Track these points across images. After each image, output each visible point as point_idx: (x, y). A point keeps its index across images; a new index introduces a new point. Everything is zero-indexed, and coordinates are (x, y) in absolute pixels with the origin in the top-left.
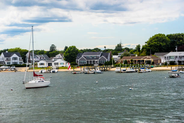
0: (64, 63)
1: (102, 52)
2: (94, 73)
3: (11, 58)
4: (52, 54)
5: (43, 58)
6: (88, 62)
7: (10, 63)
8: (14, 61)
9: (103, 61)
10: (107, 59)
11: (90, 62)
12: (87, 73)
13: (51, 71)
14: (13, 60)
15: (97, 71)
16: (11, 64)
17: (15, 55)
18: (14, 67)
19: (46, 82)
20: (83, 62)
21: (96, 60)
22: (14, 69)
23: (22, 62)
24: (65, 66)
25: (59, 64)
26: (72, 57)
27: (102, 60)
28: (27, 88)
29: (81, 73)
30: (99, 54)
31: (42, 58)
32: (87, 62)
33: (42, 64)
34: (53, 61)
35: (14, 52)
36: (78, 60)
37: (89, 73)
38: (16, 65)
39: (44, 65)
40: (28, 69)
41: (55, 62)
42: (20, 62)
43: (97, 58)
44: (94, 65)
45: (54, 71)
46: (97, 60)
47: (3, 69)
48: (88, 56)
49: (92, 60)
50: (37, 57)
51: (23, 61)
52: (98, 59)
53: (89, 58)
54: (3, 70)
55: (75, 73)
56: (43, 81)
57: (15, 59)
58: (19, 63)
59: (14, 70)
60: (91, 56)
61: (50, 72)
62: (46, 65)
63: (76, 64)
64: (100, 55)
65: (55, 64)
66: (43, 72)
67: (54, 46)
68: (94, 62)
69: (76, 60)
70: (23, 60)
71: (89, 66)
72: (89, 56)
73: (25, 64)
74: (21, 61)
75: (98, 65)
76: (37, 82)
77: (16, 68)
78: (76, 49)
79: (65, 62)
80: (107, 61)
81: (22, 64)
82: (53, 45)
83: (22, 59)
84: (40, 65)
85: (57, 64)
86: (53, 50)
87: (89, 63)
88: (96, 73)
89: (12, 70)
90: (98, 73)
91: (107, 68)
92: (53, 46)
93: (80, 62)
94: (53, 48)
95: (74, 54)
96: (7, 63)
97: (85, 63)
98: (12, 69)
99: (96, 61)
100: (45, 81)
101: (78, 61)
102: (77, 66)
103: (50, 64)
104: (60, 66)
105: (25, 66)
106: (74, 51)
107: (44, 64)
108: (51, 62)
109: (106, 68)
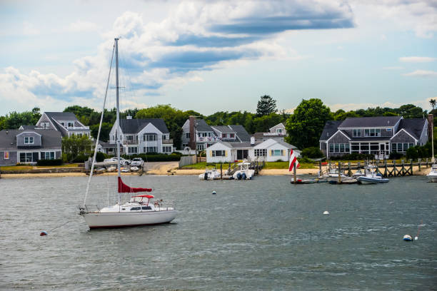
0: (282, 151)
1: (402, 118)
2: (359, 183)
3: (140, 134)
4: (261, 122)
5: (232, 135)
6: (357, 148)
7: (136, 148)
8: (147, 144)
9: (406, 145)
10: (418, 137)
11: (362, 148)
12: (334, 183)
13: (235, 176)
14: (144, 140)
15: (369, 176)
16: (140, 151)
17: (150, 128)
18: (139, 163)
19: (157, 209)
20: (342, 150)
21: (381, 143)
22: (140, 167)
23: (170, 148)
24: (285, 158)
25: (269, 153)
26: (309, 132)
27: (402, 141)
28: (93, 229)
29: (318, 182)
30: (392, 124)
31: (228, 137)
32: (354, 148)
33: (218, 153)
34: (253, 145)
35: (148, 117)
36: (326, 142)
37: (342, 183)
38: (152, 156)
39: (224, 155)
40: (178, 169)
41: (256, 147)
42: (164, 148)
43: (386, 136)
44: (376, 157)
45: (244, 174)
46: (384, 143)
47: (109, 166)
48: (357, 128)
49: (369, 142)
50: (214, 133)
51: (171, 145)
52: (388, 138)
53: (359, 134)
54: (109, 169)
55: (299, 182)
56: (149, 208)
57: (151, 137)
58: (160, 151)
59: (136, 171)
60: (367, 131)
61: (232, 178)
62: (230, 157)
63: (319, 155)
64: (393, 128)
65: (258, 153)
66: (211, 176)
67: (268, 100)
68: (377, 148)
69: (321, 141)
70: (172, 141)
71: (360, 159)
72: (361, 128)
73: (180, 151)
74: (168, 145)
75: (387, 157)
76: (128, 210)
77: (147, 165)
78: (324, 107)
79: (285, 148)
80: (418, 144)
81: (169, 153)
82: (266, 97)
83: (171, 137)
84: (213, 155)
85: (264, 152)
86: (266, 111)
87: (360, 151)
88: (363, 182)
89: (132, 171)
90: (373, 182)
91: (411, 166)
92: (265, 100)
93: (331, 149)
94: (266, 105)
95: (317, 124)
96: (129, 148)
97: (348, 150)
98: (132, 168)
99: (382, 146)
100: (154, 208)
101: (325, 144)
102: (319, 159)
103: (242, 155)
104: (270, 158)
105: (176, 158)
106: (316, 115)
107: (224, 151)
108: (246, 148)
109: (407, 168)
